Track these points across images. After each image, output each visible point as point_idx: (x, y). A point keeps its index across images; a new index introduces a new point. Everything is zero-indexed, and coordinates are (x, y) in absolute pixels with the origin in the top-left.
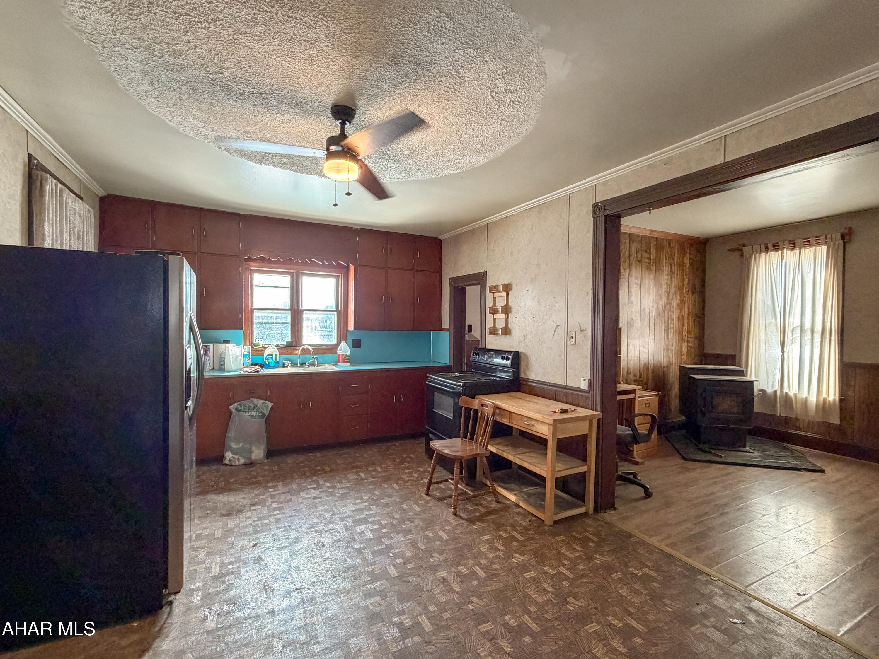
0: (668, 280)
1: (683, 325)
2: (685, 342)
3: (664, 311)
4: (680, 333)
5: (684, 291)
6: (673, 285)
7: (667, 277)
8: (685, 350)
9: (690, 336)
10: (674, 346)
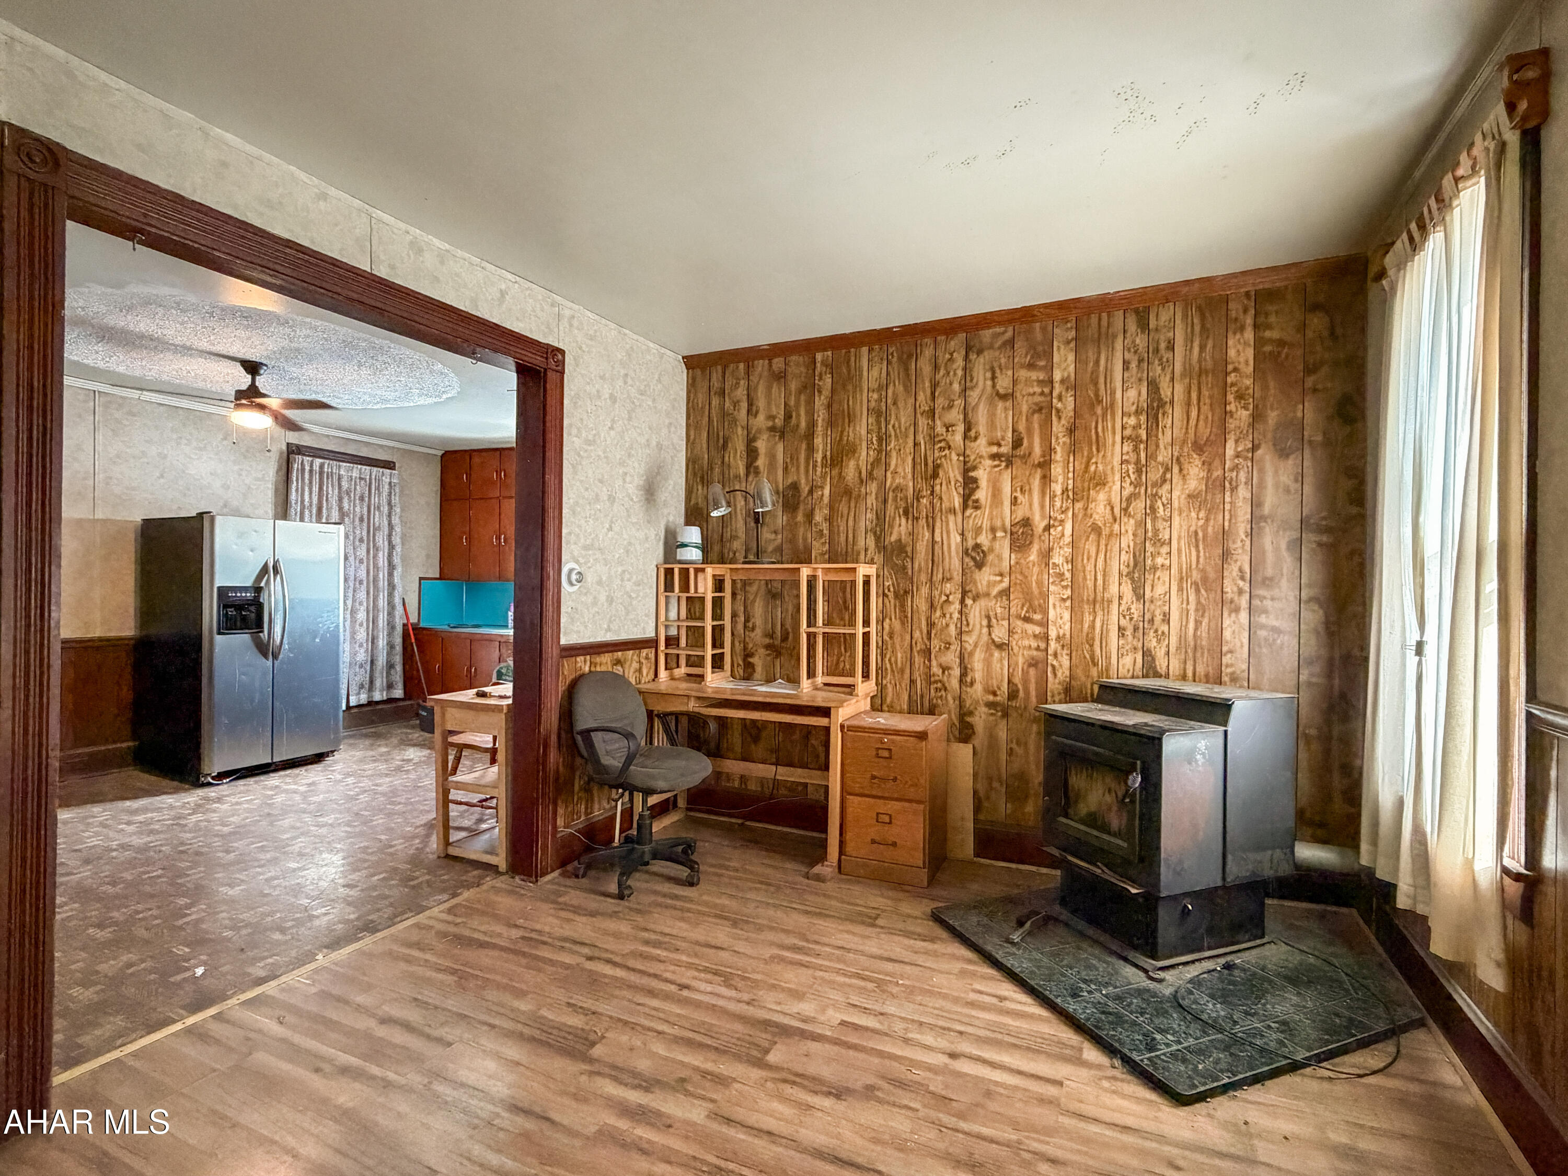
3: (1116, 520)
4: (1210, 583)
5: (1230, 453)
7: (1131, 421)
9: (1266, 593)
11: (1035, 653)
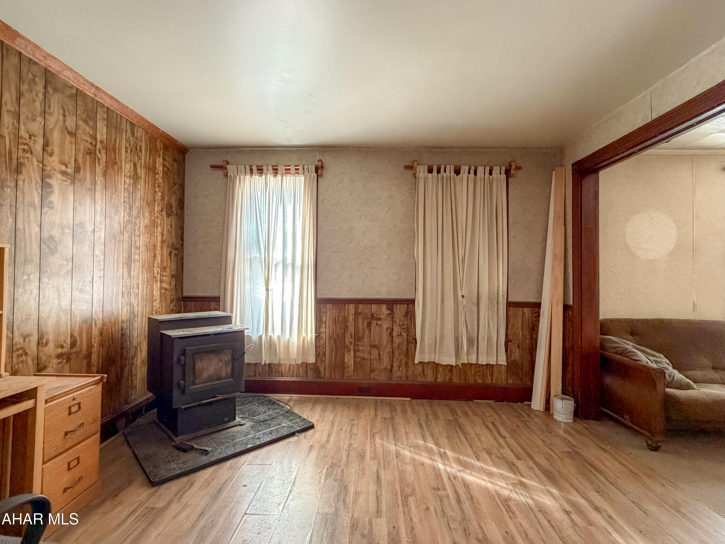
0: (129, 185)
1: (155, 256)
2: (157, 282)
3: (122, 233)
4: (150, 269)
5: (156, 210)
6: (138, 196)
7: (128, 181)
8: (157, 293)
9: (164, 274)
10: (140, 289)
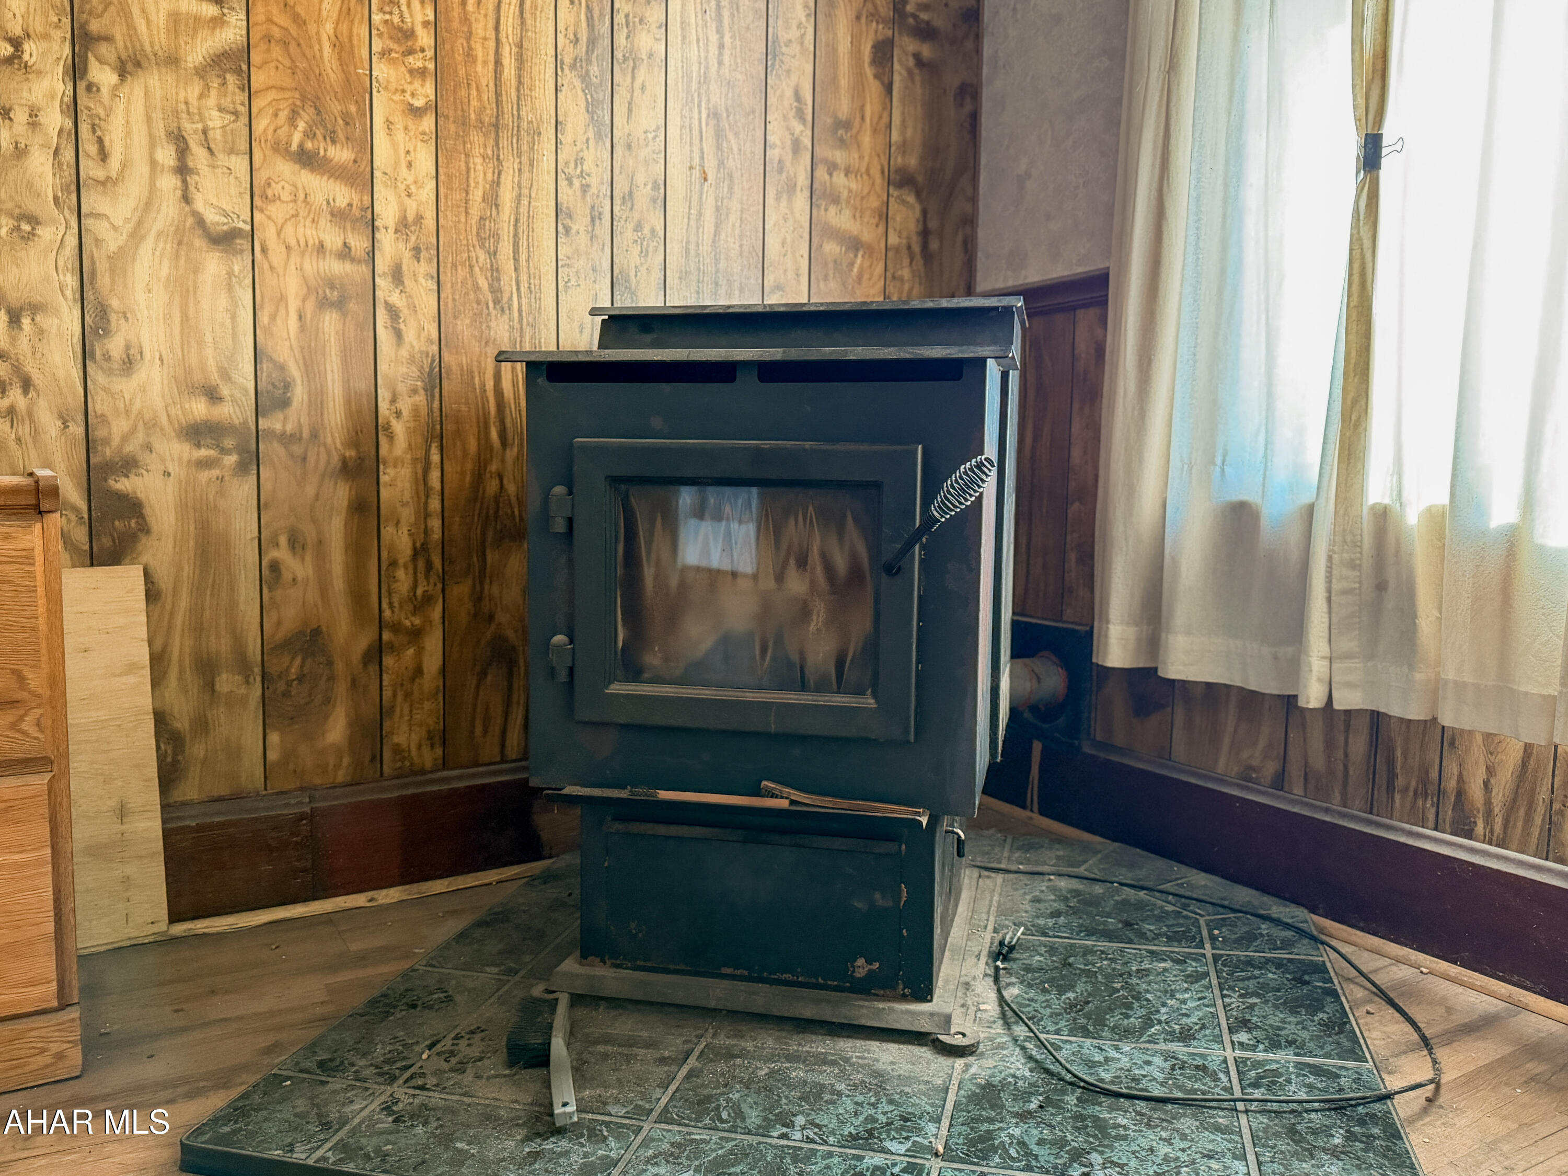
1: (771, 52)
2: (787, 192)
9: (838, 156)
11: (336, 267)
